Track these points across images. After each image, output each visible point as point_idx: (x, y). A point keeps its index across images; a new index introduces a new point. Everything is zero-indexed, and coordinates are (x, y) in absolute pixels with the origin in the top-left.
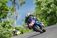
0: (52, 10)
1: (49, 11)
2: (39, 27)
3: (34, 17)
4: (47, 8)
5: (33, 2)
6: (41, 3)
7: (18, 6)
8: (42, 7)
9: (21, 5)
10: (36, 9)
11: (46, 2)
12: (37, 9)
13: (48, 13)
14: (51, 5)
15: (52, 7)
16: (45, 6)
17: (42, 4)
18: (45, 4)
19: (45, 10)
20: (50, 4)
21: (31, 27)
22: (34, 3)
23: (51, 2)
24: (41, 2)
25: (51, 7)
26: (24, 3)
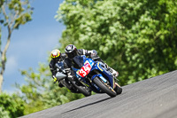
0: (114, 41)
1: (104, 45)
2: (105, 81)
3: (89, 52)
4: (99, 35)
5: (56, 16)
6: (81, 21)
7: (9, 29)
8: (83, 33)
9: (17, 27)
10: (63, 37)
11: (95, 17)
12: (67, 40)
13: (102, 52)
14: (111, 28)
15: (115, 33)
16: (93, 31)
17: (84, 24)
18: (93, 22)
19: (92, 40)
20: (108, 22)
21: (83, 78)
22: (58, 20)
23: (110, 16)
24: (81, 17)
25: (112, 32)
26: (28, 19)
